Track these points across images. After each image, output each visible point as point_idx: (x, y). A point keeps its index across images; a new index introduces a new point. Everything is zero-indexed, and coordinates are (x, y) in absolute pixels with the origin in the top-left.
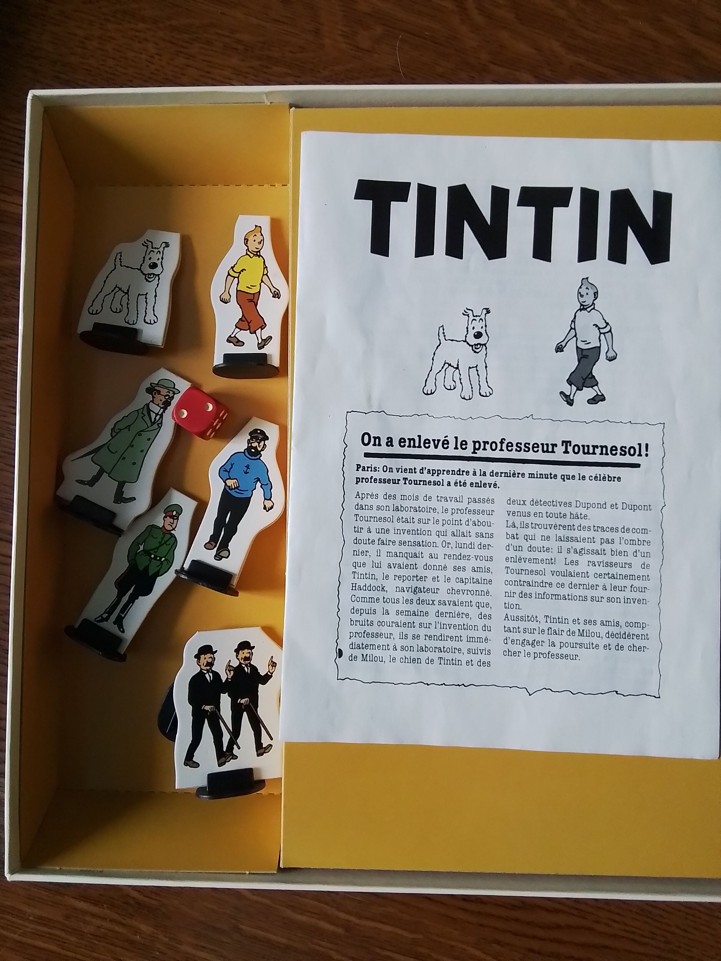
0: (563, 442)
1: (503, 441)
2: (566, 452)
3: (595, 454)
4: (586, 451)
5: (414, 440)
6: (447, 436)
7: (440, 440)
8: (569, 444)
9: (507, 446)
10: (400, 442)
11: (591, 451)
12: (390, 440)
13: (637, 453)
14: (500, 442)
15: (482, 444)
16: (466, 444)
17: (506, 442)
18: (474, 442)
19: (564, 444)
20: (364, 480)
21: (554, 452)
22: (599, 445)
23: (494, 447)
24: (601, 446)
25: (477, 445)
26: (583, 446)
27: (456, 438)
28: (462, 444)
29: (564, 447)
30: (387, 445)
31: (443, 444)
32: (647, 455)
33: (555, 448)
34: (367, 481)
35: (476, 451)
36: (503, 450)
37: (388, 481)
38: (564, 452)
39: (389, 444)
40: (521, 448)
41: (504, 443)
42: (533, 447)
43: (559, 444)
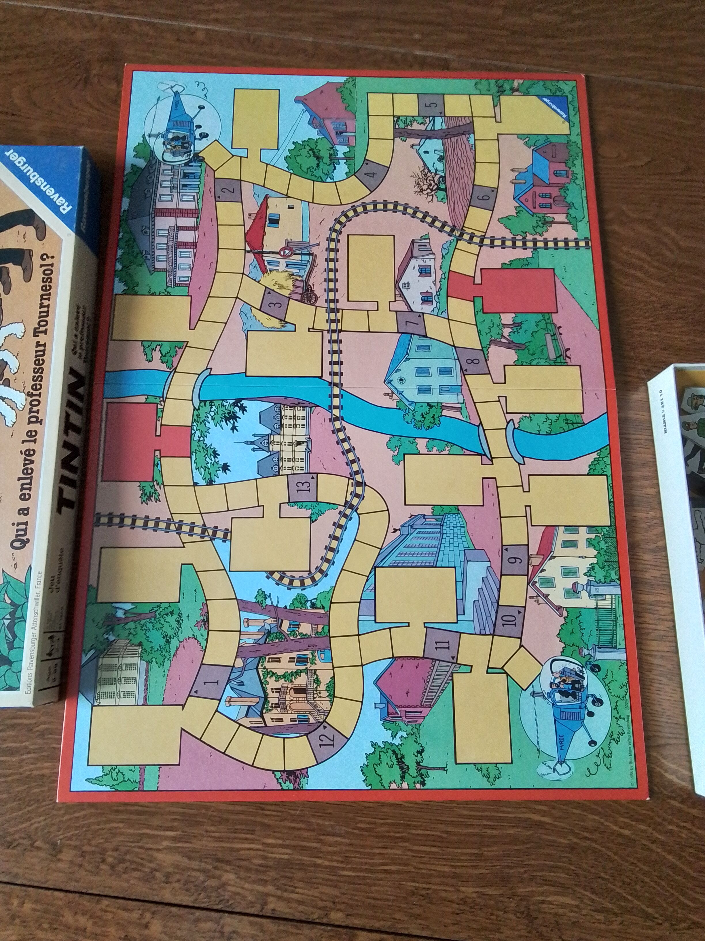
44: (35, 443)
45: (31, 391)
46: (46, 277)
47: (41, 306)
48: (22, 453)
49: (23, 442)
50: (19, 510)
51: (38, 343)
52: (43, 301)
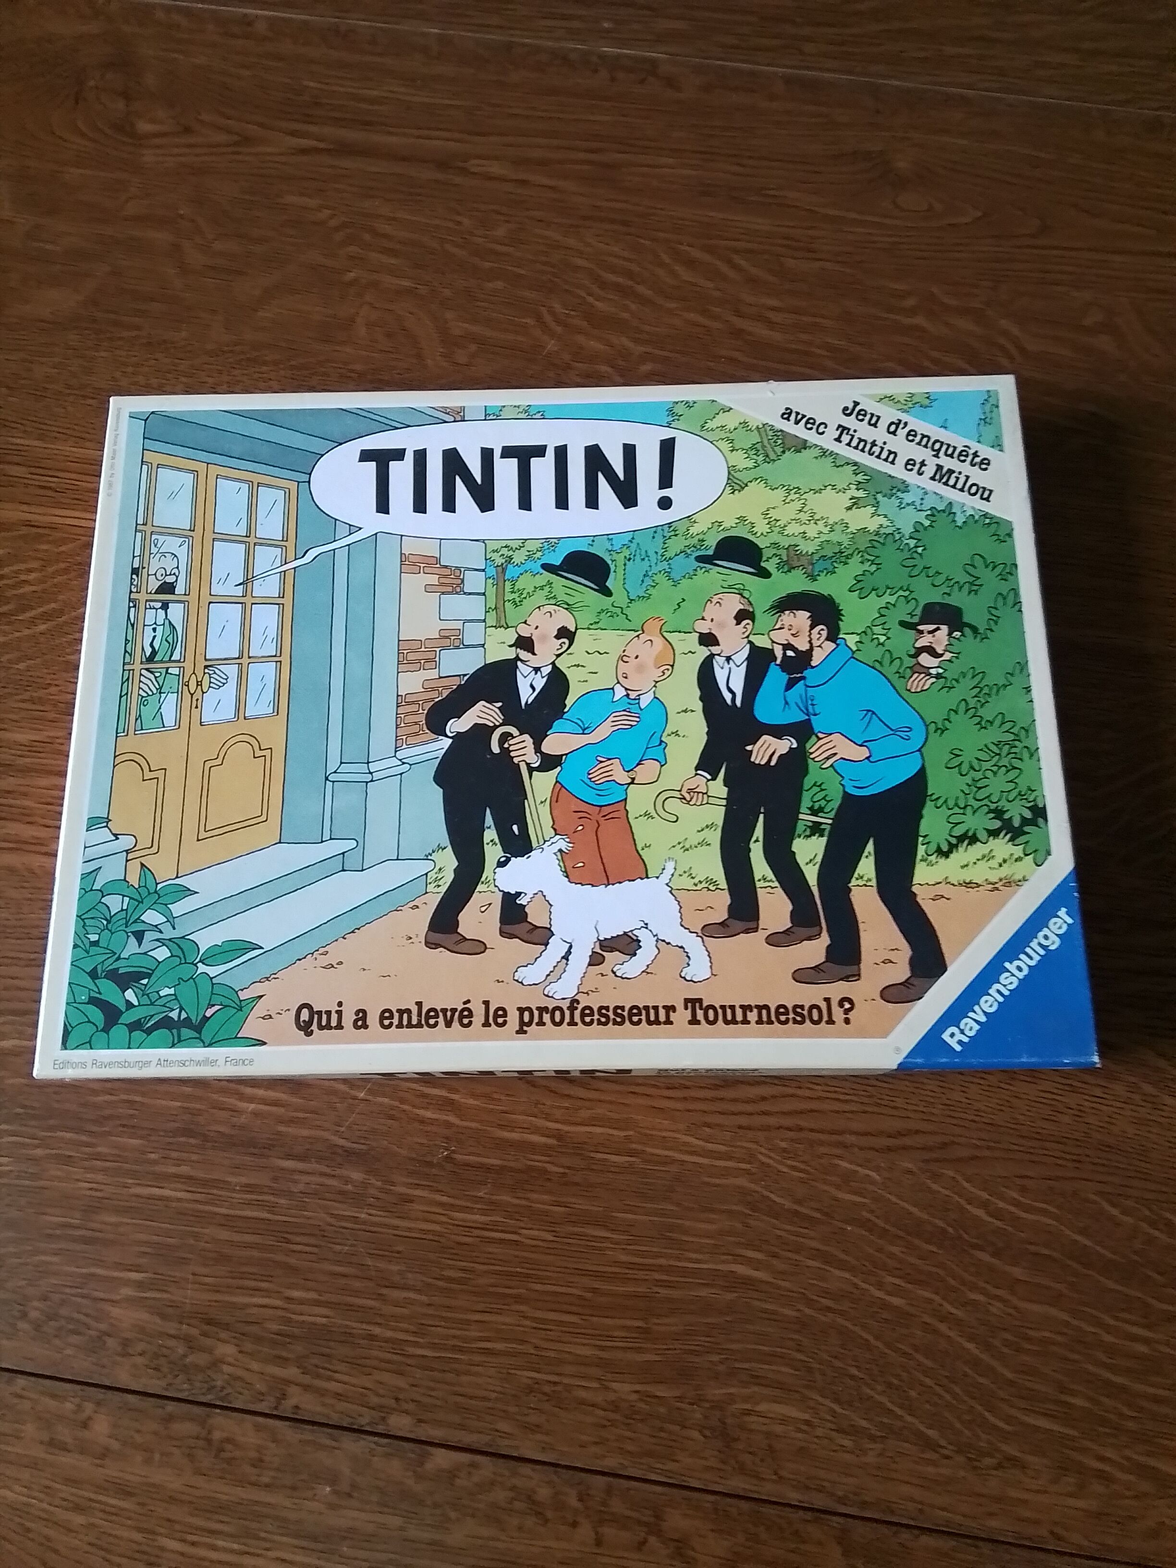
44: (484, 1025)
45: (580, 1007)
46: (805, 1013)
47: (746, 1008)
48: (465, 1003)
49: (486, 1003)
50: (364, 1012)
51: (673, 1008)
52: (755, 1011)
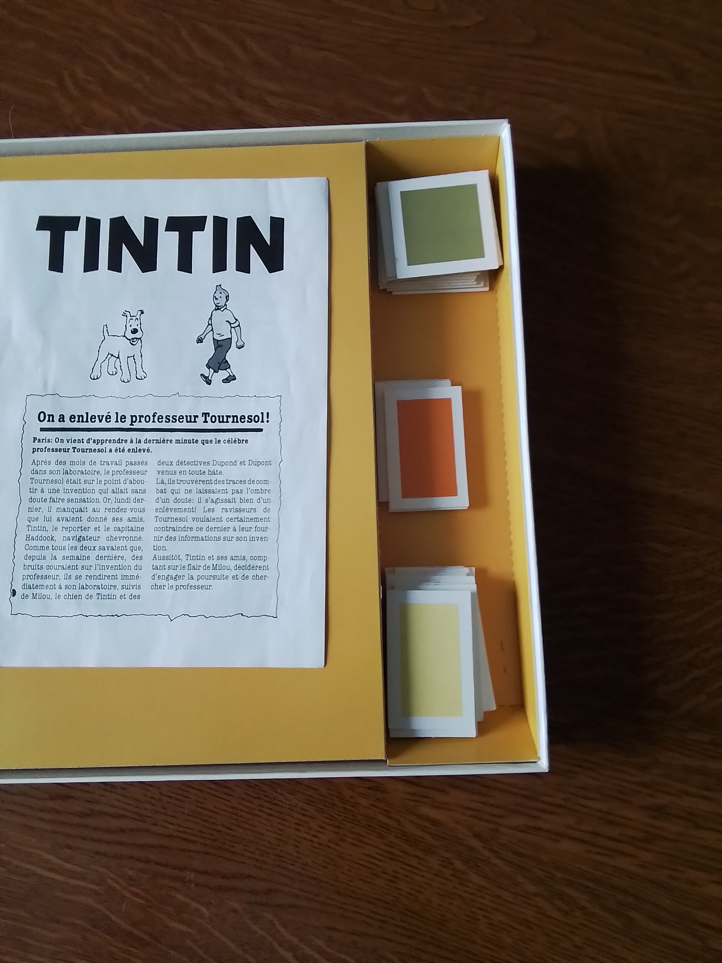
0: (203, 414)
1: (155, 414)
2: (206, 421)
3: (228, 422)
4: (221, 420)
5: (82, 416)
6: (109, 412)
7: (104, 416)
8: (207, 415)
9: (159, 419)
10: (71, 418)
11: (225, 420)
12: (62, 417)
13: (261, 420)
14: (153, 416)
15: (138, 418)
16: (125, 418)
17: (157, 415)
18: (132, 416)
19: (204, 415)
20: (39, 450)
21: (196, 422)
22: (231, 415)
23: (147, 420)
24: (233, 416)
25: (134, 418)
26: (219, 416)
27: (117, 413)
28: (121, 418)
29: (204, 417)
30: (60, 421)
31: (106, 418)
32: (268, 421)
33: (196, 418)
34: (42, 450)
35: (133, 423)
36: (155, 422)
37: (59, 450)
38: (204, 422)
39: (61, 420)
40: (169, 420)
41: (155, 416)
42: (179, 418)
43: (200, 415)
